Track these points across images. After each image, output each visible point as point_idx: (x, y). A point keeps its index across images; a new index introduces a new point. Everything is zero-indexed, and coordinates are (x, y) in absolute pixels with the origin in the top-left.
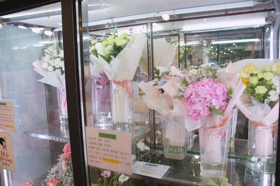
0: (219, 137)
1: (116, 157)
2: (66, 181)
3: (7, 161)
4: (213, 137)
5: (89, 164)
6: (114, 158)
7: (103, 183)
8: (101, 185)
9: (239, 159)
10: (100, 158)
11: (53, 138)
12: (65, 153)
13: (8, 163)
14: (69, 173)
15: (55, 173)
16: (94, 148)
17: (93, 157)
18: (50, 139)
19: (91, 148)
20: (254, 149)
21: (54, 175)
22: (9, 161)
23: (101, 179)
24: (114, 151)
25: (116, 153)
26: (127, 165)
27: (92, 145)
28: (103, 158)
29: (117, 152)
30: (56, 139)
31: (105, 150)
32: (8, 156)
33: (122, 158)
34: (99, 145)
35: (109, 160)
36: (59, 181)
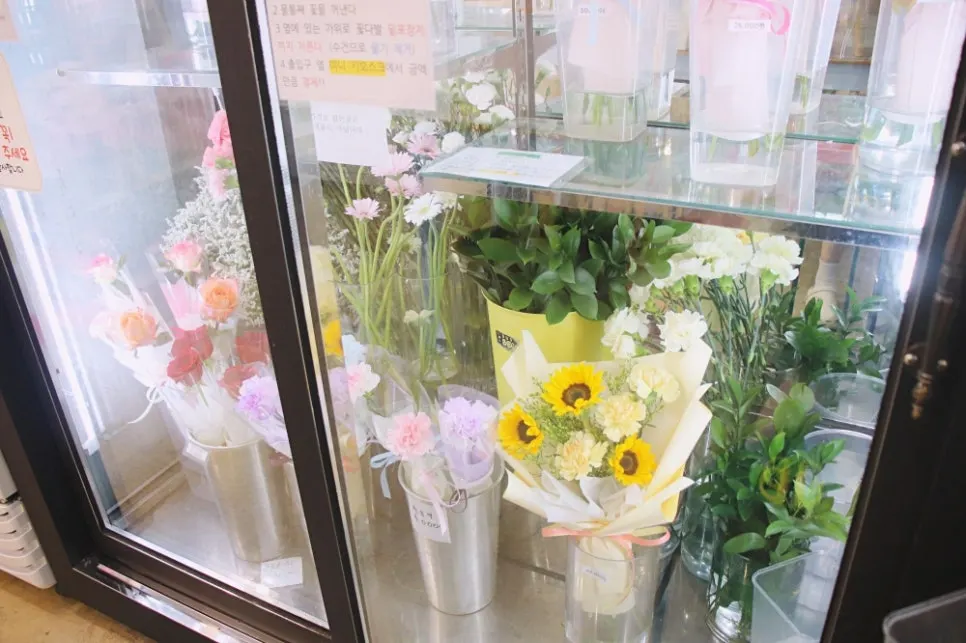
0: (762, 25)
1: (375, 50)
2: (229, 245)
3: (9, 156)
4: (740, 25)
5: (283, 98)
6: (368, 57)
7: (355, 246)
8: (349, 251)
9: (831, 142)
10: (321, 65)
11: (163, 78)
12: (216, 146)
13: (14, 162)
14: (235, 217)
15: (190, 225)
16: (296, 27)
17: (296, 66)
18: (155, 83)
19: (288, 32)
20: (890, 98)
21: (187, 231)
22: (16, 153)
23: (347, 231)
24: (368, 28)
25: (374, 31)
26: (415, 74)
27: (290, 19)
28: (330, 62)
29: (378, 29)
30: (175, 79)
31: (336, 28)
32: (10, 138)
33: (399, 49)
34: (314, 13)
35: (354, 64)
36: (207, 246)
